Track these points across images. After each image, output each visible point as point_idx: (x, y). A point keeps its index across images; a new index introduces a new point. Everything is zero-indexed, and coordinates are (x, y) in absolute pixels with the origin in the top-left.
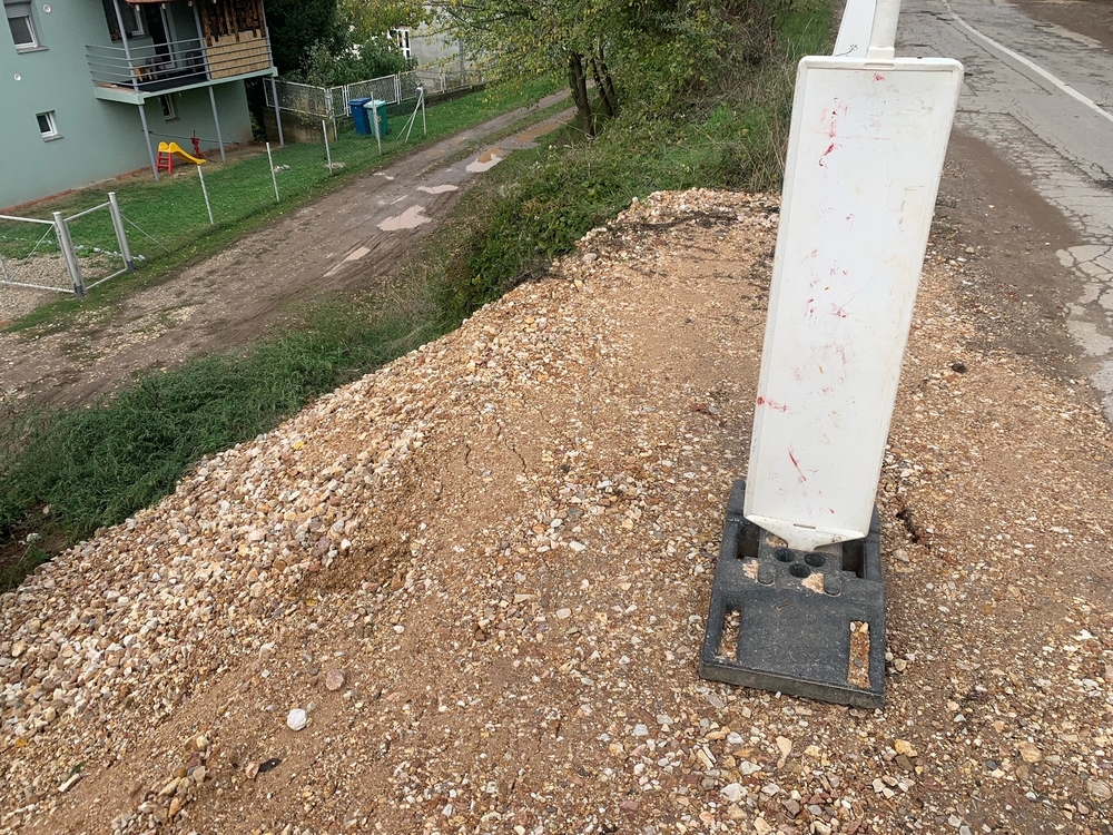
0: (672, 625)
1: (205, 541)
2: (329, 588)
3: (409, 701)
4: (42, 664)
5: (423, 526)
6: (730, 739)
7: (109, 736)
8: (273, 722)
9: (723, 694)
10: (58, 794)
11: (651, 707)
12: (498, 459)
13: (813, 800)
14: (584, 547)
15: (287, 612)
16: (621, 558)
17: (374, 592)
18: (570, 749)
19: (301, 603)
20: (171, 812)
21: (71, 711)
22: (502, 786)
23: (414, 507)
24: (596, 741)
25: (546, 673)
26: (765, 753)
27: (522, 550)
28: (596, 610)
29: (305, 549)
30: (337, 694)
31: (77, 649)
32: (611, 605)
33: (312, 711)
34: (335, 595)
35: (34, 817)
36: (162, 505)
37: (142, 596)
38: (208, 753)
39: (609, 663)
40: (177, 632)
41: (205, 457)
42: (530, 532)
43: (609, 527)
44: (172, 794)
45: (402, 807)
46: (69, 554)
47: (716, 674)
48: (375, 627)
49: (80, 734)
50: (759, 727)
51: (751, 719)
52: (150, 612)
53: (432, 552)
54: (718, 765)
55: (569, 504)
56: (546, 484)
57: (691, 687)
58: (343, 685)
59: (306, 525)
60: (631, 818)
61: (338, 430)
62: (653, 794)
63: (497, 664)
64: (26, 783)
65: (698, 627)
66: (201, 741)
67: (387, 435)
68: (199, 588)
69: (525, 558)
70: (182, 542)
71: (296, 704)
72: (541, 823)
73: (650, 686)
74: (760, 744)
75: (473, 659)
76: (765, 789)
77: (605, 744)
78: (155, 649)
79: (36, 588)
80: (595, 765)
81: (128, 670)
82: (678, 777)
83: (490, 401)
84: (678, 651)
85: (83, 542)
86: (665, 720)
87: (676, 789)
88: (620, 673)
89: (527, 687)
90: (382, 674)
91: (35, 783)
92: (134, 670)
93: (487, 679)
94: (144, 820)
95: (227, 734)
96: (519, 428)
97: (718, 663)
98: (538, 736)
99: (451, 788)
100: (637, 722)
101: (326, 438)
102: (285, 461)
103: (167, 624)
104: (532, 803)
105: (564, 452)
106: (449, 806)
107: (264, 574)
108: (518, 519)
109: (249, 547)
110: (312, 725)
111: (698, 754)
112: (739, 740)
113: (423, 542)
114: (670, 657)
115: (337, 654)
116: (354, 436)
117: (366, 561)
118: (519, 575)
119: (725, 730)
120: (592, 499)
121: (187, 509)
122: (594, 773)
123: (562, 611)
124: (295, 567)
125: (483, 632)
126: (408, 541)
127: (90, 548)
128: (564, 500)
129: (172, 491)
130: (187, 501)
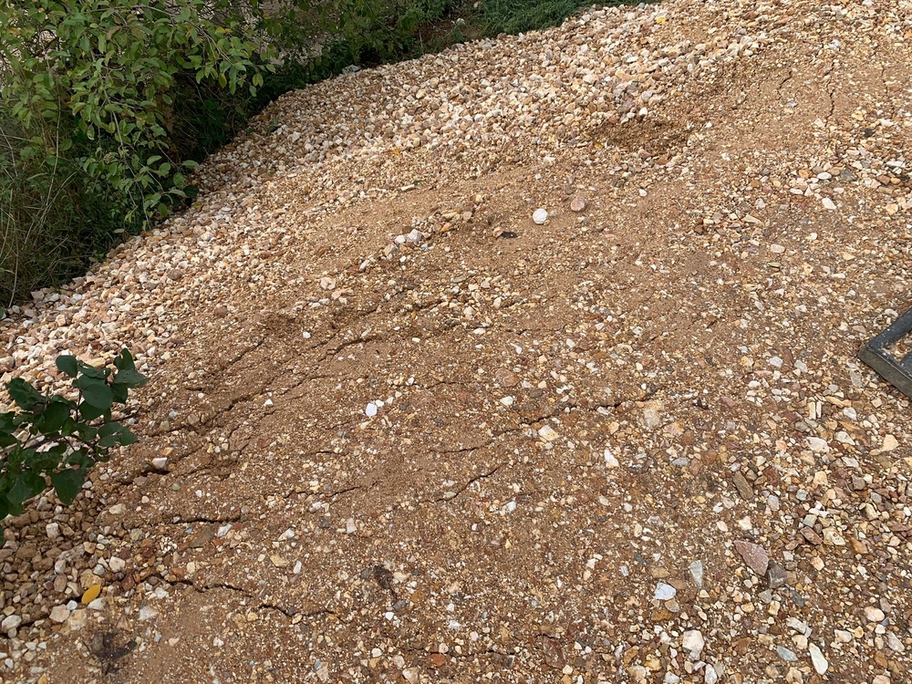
0: (866, 307)
1: (558, 70)
2: (615, 141)
3: (619, 245)
4: (428, 110)
5: (709, 125)
6: (845, 411)
7: (440, 172)
8: (525, 210)
9: (868, 378)
10: (400, 191)
11: (798, 352)
12: (811, 96)
13: (880, 490)
14: (835, 207)
15: (579, 145)
16: (863, 233)
17: (644, 160)
18: (711, 341)
19: (591, 142)
20: (443, 230)
21: (428, 146)
22: (646, 334)
23: (712, 106)
24: (736, 348)
25: (732, 282)
26: (868, 437)
27: (777, 183)
28: (808, 261)
29: (615, 103)
30: (574, 215)
31: (450, 110)
32: (823, 264)
33: (553, 217)
34: (617, 148)
35: (383, 197)
36: (547, 32)
37: (501, 91)
38: (479, 207)
39: (787, 303)
40: (507, 126)
41: (594, 6)
42: (794, 173)
43: (872, 202)
44: (448, 220)
45: (572, 306)
46: (476, 44)
47: (873, 361)
48: (627, 183)
49: (426, 163)
50: (879, 419)
51: (875, 410)
52: (499, 104)
53: (703, 149)
54: (820, 421)
55: (848, 166)
56: (839, 138)
57: (843, 358)
58: (582, 211)
59: (626, 84)
60: (723, 409)
61: (697, 17)
62: (752, 406)
63: (699, 257)
64: (388, 176)
65: (889, 320)
66: (479, 198)
67: (731, 36)
68: (534, 101)
69: (775, 191)
70: (543, 65)
71: (545, 207)
72: (656, 371)
73: (808, 337)
74: (869, 429)
75: (683, 243)
76: (846, 459)
77: (740, 353)
78: (489, 131)
79: (447, 57)
80: (723, 362)
81: (468, 137)
82: (780, 408)
83: (840, 38)
84: (854, 327)
85: (487, 39)
86: (801, 367)
87: (772, 414)
88: (791, 316)
89: (709, 283)
90: (611, 217)
91: (393, 179)
92: (471, 138)
93: (683, 262)
94: (428, 226)
95: (495, 202)
96: (850, 76)
97: (881, 353)
98: (694, 320)
99: (610, 315)
100: (777, 355)
101: (684, 22)
102: (644, 30)
103: (505, 117)
104: (659, 357)
105: (880, 117)
106: (602, 324)
107: (579, 110)
108: (792, 157)
109: (581, 85)
110: (548, 225)
111: (810, 404)
112: (853, 416)
113: (701, 137)
114: (844, 327)
115: (591, 188)
116: (705, 28)
117: (652, 132)
118: (761, 201)
119: (847, 402)
120: (874, 171)
121: (560, 42)
122: (718, 366)
123: (777, 246)
124: (600, 114)
125: (703, 228)
126: (690, 132)
127: (489, 45)
128: (846, 160)
129: (559, 25)
130: (564, 36)
